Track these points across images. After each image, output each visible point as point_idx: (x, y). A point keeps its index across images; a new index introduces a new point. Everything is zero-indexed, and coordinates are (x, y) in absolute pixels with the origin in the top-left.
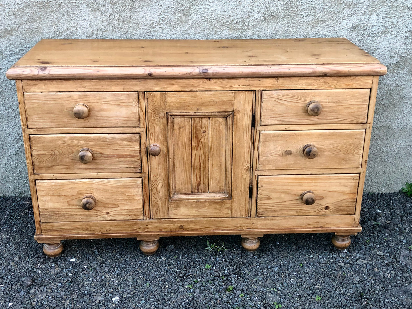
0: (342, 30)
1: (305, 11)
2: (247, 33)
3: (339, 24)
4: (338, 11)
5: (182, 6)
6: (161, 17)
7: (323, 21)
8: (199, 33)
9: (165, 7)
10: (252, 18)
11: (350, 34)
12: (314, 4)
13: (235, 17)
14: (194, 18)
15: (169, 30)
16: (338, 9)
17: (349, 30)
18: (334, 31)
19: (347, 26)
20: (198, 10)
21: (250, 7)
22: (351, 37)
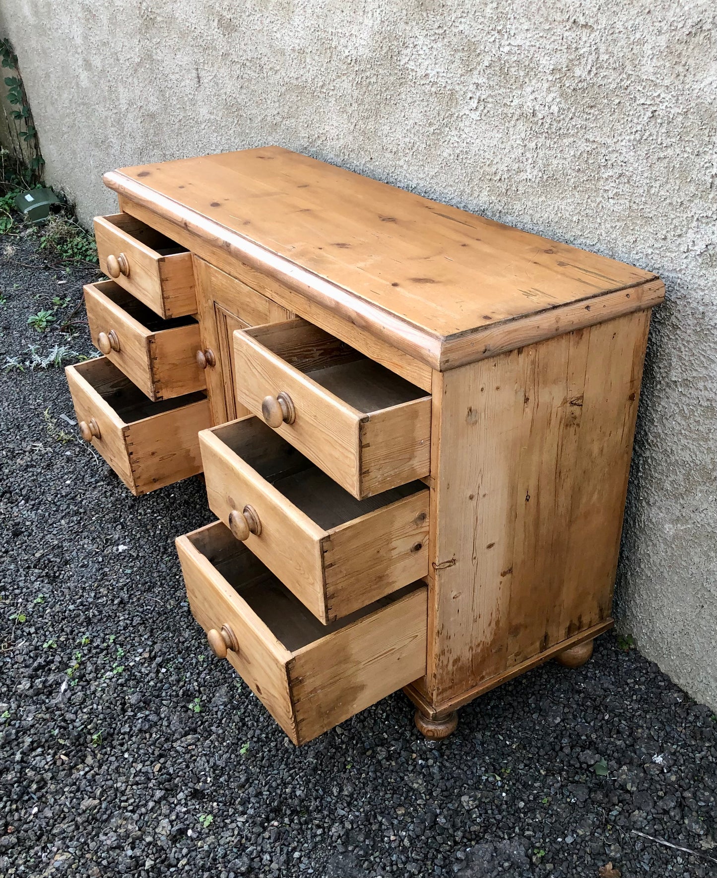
0: (685, 255)
1: (612, 184)
2: (515, 207)
3: (680, 236)
4: (679, 201)
5: (431, 124)
6: (407, 140)
7: (648, 220)
8: (451, 186)
9: (411, 122)
10: (523, 176)
11: (701, 274)
12: (631, 169)
13: (499, 165)
14: (445, 154)
15: (416, 168)
16: (680, 197)
17: (700, 260)
18: (668, 254)
19: (696, 248)
20: (449, 137)
21: (520, 151)
22: (702, 282)
